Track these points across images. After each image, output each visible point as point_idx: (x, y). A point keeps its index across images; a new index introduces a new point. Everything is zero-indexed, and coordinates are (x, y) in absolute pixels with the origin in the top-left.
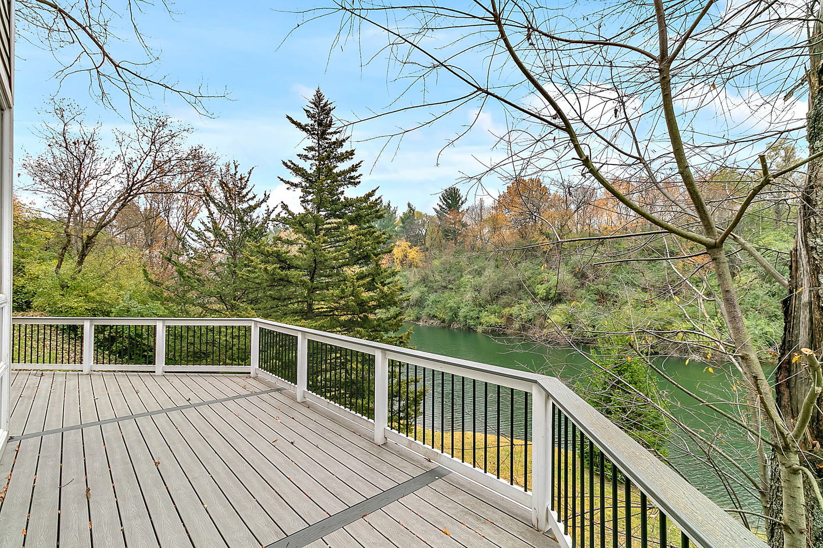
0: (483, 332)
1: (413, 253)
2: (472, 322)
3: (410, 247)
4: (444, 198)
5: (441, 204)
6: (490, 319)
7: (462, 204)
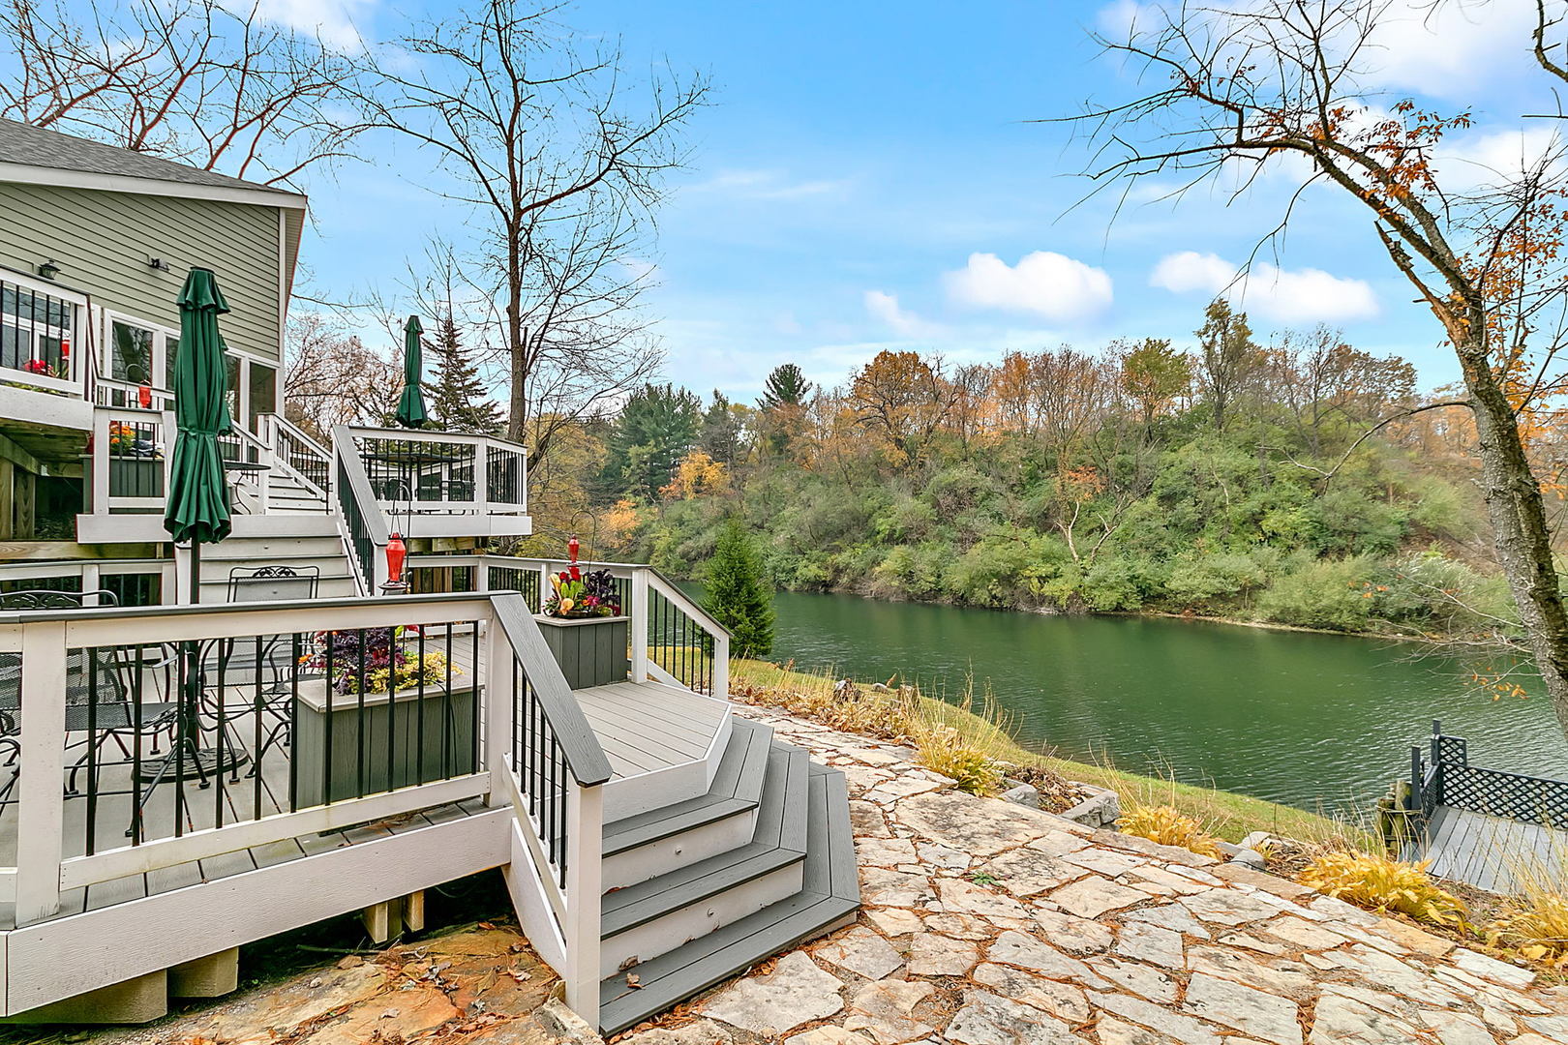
0: (796, 590)
1: (713, 473)
2: (782, 576)
3: (710, 463)
4: (773, 382)
5: (769, 392)
6: (810, 570)
7: (804, 392)
